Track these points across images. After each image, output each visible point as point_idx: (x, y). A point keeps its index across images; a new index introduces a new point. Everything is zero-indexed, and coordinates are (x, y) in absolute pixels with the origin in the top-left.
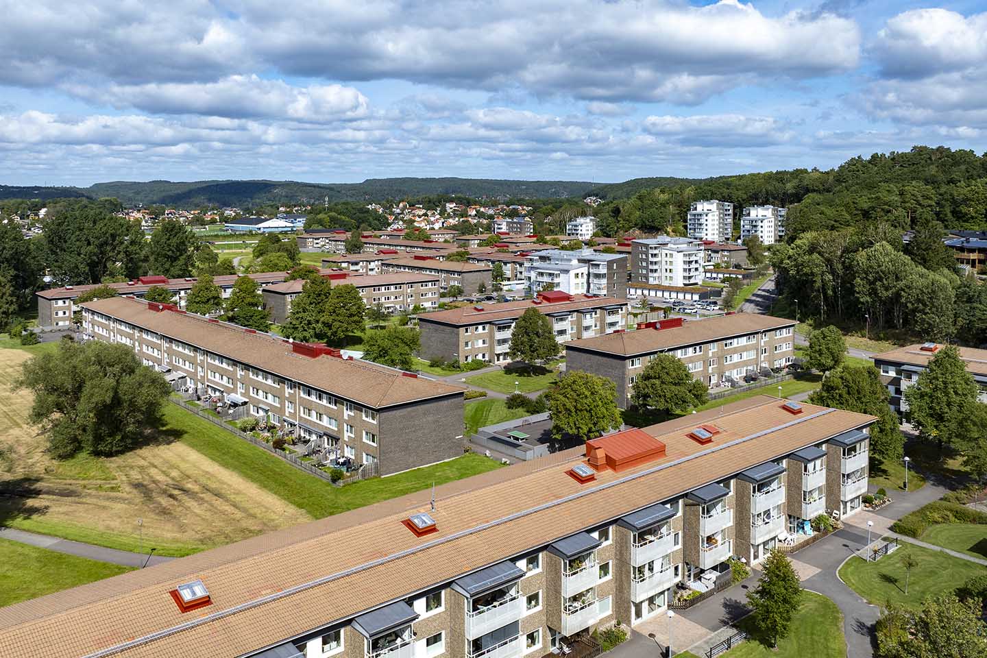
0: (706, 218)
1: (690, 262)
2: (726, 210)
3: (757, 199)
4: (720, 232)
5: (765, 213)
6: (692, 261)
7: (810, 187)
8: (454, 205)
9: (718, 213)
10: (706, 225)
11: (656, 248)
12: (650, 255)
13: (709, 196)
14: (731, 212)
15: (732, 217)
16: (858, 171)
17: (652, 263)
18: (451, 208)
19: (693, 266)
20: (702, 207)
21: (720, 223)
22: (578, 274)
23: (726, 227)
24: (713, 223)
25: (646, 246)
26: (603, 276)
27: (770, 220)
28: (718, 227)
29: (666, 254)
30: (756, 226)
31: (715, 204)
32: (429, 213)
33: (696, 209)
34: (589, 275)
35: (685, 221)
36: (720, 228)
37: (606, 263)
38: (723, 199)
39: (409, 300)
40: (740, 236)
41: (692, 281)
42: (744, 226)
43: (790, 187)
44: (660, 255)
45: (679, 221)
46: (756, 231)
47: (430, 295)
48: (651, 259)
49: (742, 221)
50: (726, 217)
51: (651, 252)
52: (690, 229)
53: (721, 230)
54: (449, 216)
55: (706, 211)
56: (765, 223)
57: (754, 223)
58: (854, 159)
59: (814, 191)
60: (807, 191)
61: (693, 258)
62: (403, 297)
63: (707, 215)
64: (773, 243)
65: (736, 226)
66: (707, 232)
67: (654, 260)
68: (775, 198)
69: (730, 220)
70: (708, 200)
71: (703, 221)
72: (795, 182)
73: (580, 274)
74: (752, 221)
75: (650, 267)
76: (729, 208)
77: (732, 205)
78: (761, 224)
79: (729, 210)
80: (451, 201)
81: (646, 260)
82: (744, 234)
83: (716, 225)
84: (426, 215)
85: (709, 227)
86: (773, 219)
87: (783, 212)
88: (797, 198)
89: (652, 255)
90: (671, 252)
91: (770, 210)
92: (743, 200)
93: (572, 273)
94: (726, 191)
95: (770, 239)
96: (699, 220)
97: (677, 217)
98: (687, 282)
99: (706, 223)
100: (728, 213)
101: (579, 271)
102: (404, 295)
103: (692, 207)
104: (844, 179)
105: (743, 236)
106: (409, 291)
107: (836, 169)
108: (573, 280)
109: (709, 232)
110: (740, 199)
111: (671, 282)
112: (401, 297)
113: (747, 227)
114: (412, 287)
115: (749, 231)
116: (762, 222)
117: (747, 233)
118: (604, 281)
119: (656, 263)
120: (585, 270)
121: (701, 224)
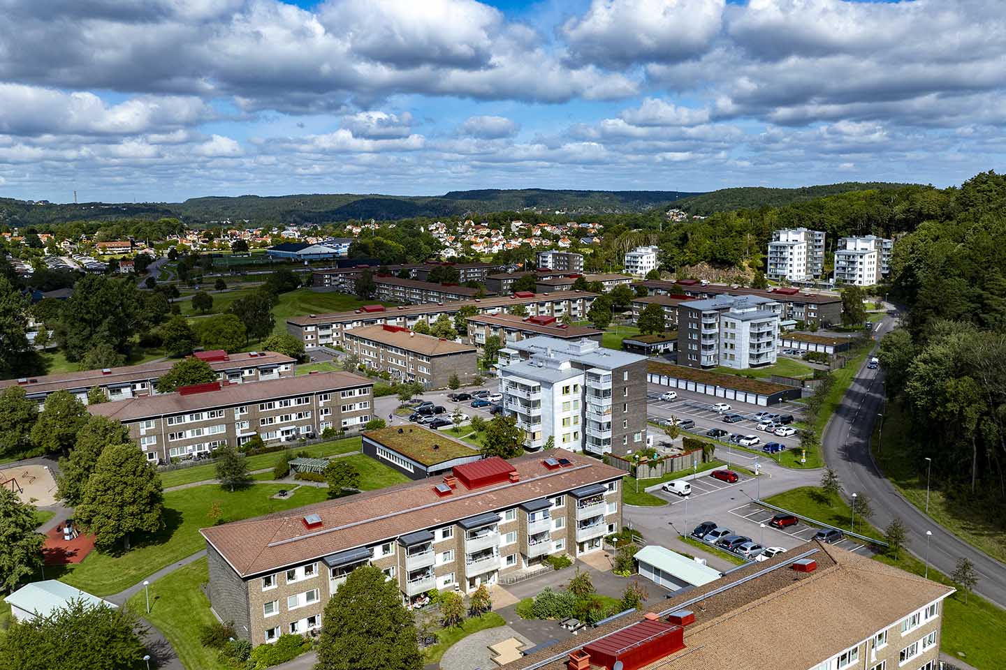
0: (790, 251)
1: (760, 335)
2: (816, 241)
3: (855, 225)
4: (807, 268)
5: (865, 245)
6: (763, 333)
7: (925, 211)
8: (521, 223)
9: (805, 244)
10: (791, 259)
11: (711, 315)
12: (703, 326)
13: (796, 221)
14: (822, 243)
15: (823, 249)
16: (991, 191)
17: (705, 336)
18: (517, 227)
19: (765, 339)
20: (786, 236)
21: (808, 257)
22: (567, 387)
23: (815, 262)
24: (799, 256)
25: (698, 312)
26: (606, 393)
27: (872, 254)
28: (805, 262)
29: (727, 323)
30: (853, 263)
31: (803, 234)
32: (493, 233)
33: (778, 239)
34: (585, 388)
35: (766, 253)
36: (807, 263)
37: (610, 373)
38: (813, 227)
39: (322, 418)
40: (833, 272)
41: (762, 360)
42: (838, 262)
43: (898, 210)
44: (717, 325)
45: (758, 252)
46: (853, 269)
47: (357, 407)
48: (704, 331)
49: (836, 256)
50: (816, 250)
51: (704, 321)
52: (771, 264)
53: (809, 265)
54: (514, 237)
55: (791, 242)
56: (866, 259)
57: (851, 259)
58: (984, 174)
59: (930, 217)
60: (921, 217)
61: (765, 329)
62: (312, 414)
63: (792, 248)
64: (874, 283)
65: (829, 260)
66: (791, 268)
67: (709, 332)
68: (878, 225)
69: (821, 253)
70: (794, 228)
71: (786, 254)
72: (904, 205)
73: (571, 388)
74: (849, 256)
75: (703, 342)
76: (820, 238)
77: (824, 234)
78: (860, 260)
79: (820, 241)
80: (518, 218)
81: (698, 331)
82: (838, 271)
83: (802, 259)
84: (489, 235)
85: (795, 262)
86: (876, 254)
87: (889, 244)
88: (909, 225)
89: (706, 325)
90: (733, 321)
91: (873, 242)
92: (838, 227)
93: (558, 387)
94: (816, 217)
95: (871, 279)
96: (781, 253)
97: (756, 248)
98: (755, 362)
99: (790, 257)
100: (818, 244)
101: (570, 382)
102: (312, 411)
103: (774, 237)
104: (972, 201)
105: (837, 274)
106: (321, 403)
107: (959, 187)
108: (560, 398)
109: (795, 268)
110: (835, 226)
111: (732, 362)
112: (309, 414)
113: (843, 264)
114: (326, 398)
115: (844, 268)
116: (861, 257)
117: (841, 271)
118: (607, 402)
119: (711, 336)
120: (580, 380)
121: (784, 259)
